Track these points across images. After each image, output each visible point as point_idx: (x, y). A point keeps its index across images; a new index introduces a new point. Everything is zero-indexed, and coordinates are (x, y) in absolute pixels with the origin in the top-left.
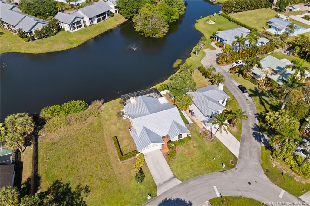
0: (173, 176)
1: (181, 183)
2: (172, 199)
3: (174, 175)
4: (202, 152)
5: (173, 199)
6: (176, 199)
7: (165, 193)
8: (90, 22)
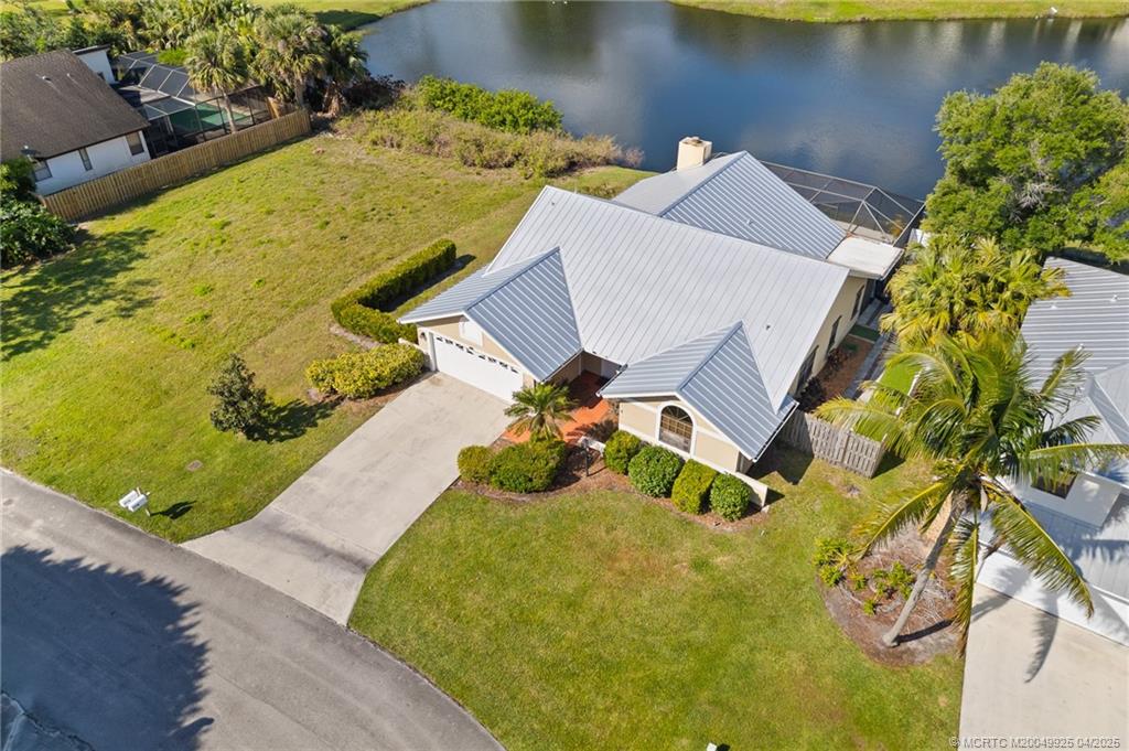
0: (373, 558)
1: (333, 624)
2: (184, 623)
3: (383, 560)
4: (700, 635)
5: (191, 626)
6: (198, 642)
7: (219, 570)
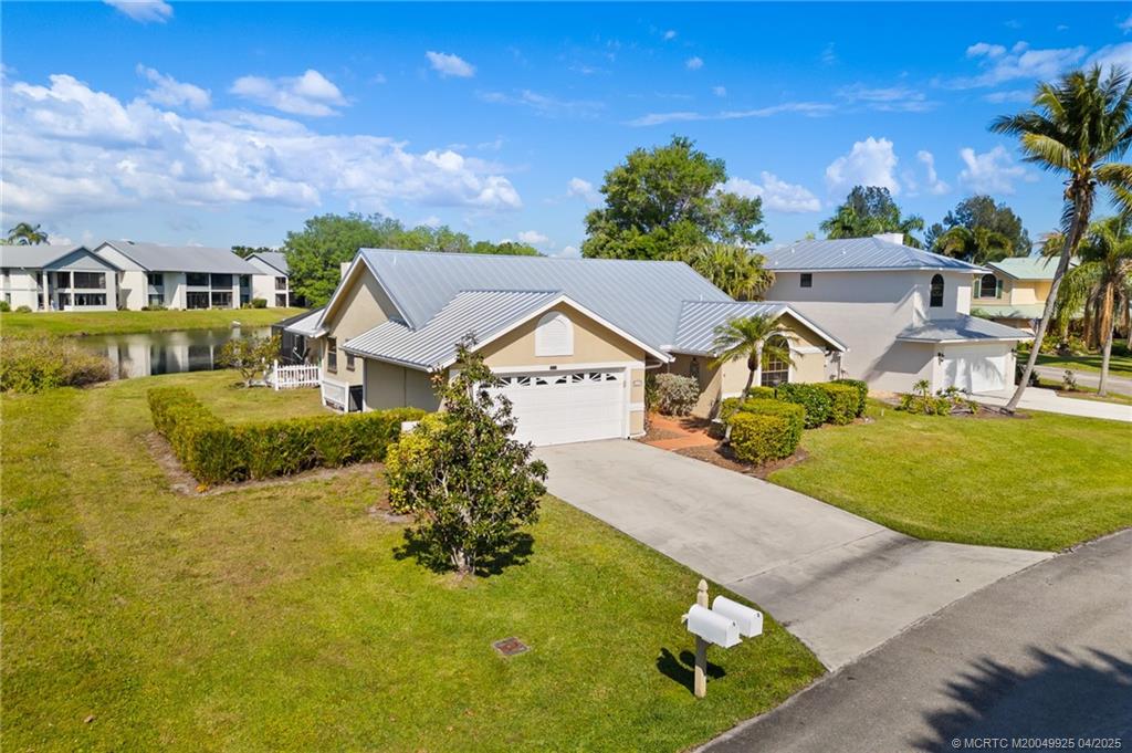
8: (150, 296)
